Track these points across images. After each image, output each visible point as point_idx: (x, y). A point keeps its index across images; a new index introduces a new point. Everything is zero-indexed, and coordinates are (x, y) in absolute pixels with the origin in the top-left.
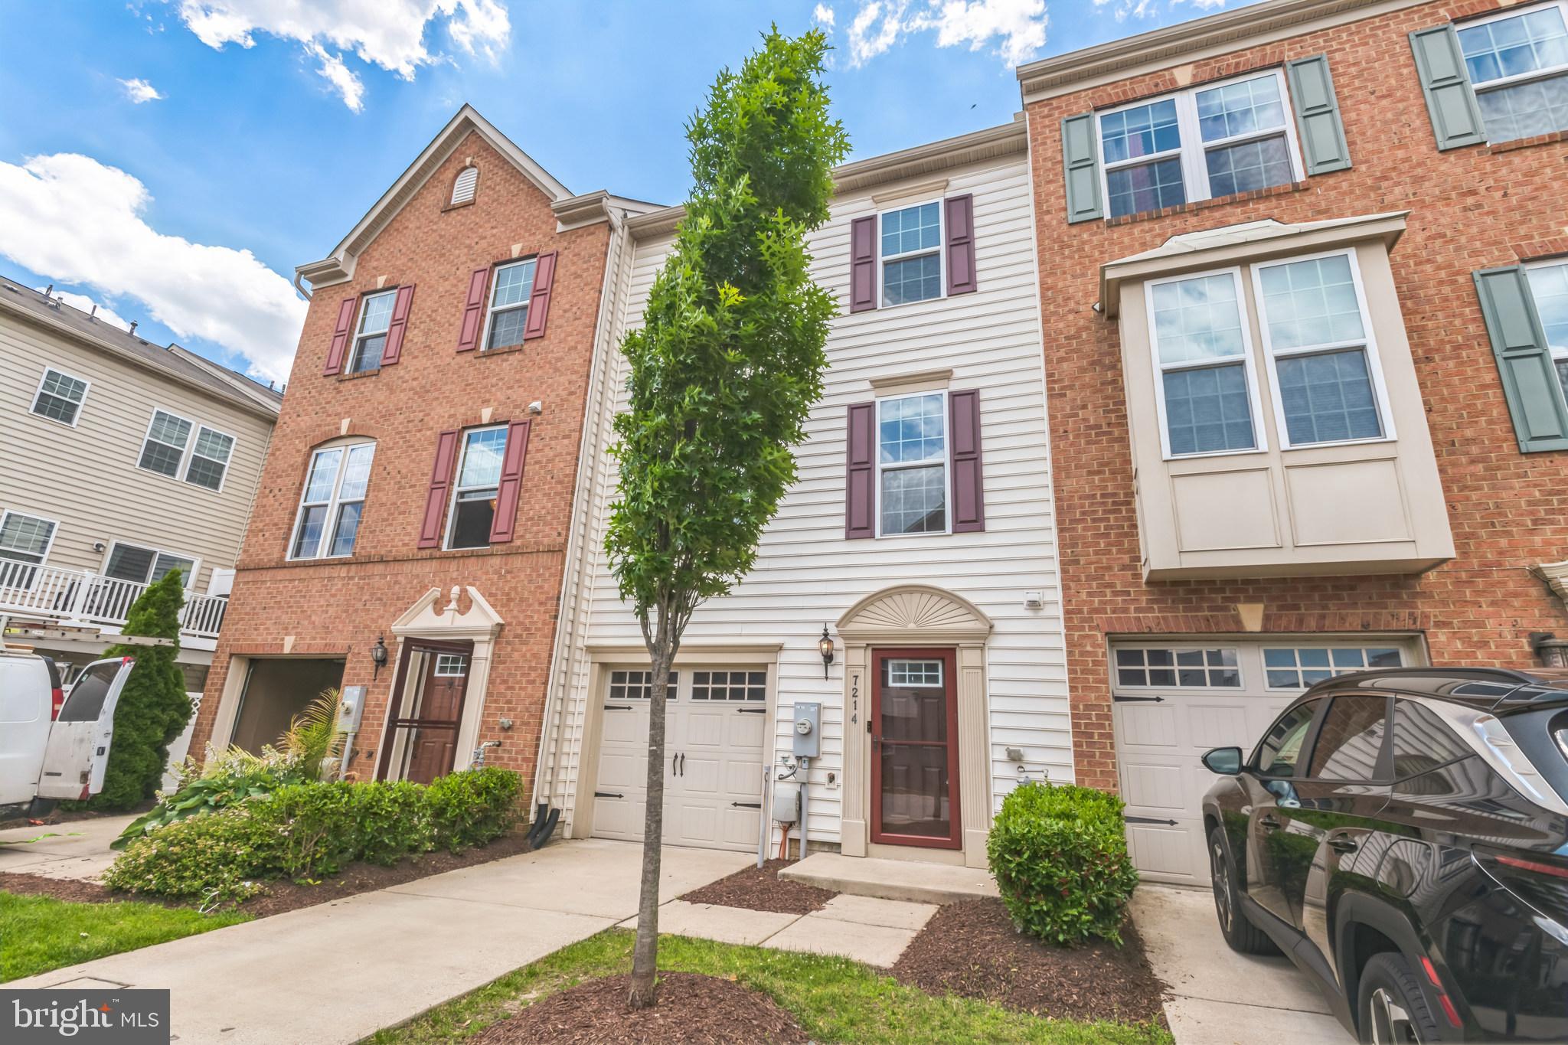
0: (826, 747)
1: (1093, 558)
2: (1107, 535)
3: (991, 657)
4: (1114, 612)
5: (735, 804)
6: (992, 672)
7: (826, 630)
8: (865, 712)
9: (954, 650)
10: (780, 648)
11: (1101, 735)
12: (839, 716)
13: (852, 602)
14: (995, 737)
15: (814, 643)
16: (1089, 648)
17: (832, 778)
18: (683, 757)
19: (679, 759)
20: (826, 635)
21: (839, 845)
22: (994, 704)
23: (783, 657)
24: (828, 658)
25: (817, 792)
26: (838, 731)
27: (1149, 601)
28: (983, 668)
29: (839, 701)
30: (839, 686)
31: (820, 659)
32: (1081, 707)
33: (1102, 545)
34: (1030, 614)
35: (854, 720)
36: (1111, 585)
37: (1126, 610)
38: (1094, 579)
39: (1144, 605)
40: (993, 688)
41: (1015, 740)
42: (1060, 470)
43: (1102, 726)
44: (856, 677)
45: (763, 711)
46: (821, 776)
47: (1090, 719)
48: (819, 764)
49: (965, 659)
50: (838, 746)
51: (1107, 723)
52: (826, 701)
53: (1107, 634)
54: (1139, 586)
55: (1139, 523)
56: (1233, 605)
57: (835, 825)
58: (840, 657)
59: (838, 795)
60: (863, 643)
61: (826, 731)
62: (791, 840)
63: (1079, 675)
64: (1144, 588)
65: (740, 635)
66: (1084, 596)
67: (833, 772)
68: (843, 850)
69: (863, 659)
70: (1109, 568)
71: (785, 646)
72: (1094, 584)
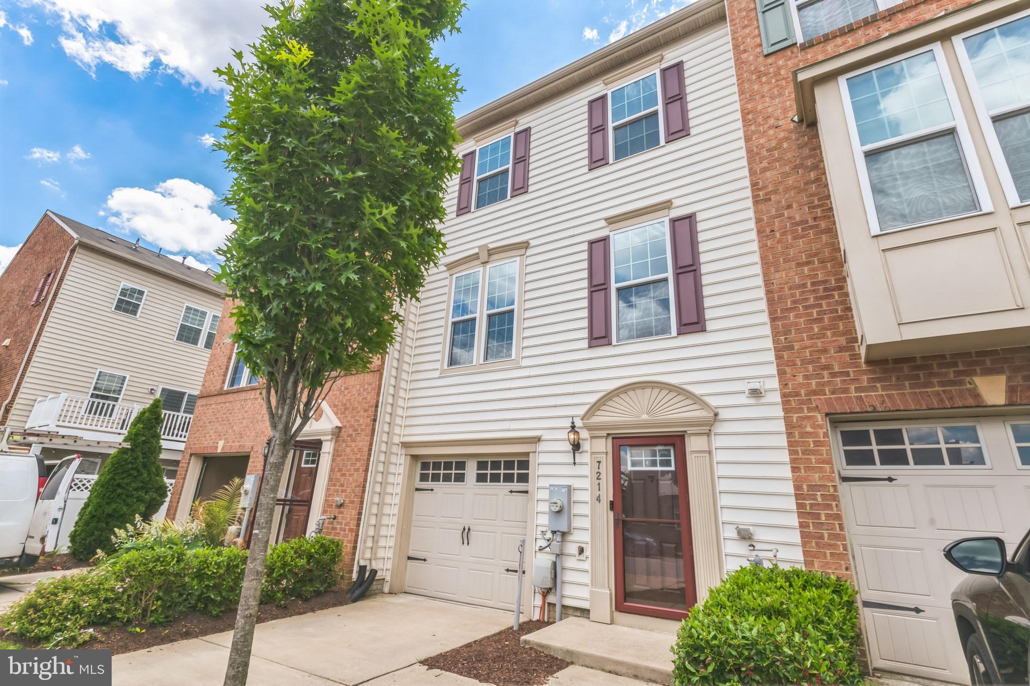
0: (577, 522)
1: (808, 343)
2: (819, 320)
3: (717, 442)
4: (833, 393)
5: (508, 570)
6: (719, 456)
7: (573, 423)
8: (608, 494)
9: (683, 436)
10: (538, 439)
11: (827, 515)
12: (586, 496)
13: (593, 399)
14: (725, 516)
15: (563, 435)
16: (809, 429)
17: (581, 551)
18: (469, 529)
19: (466, 531)
20: (573, 427)
21: (589, 611)
22: (722, 485)
23: (542, 447)
24: (576, 447)
25: (570, 563)
26: (585, 510)
27: (870, 380)
28: (710, 452)
29: (586, 483)
30: (586, 470)
31: (570, 448)
32: (805, 487)
33: (816, 330)
34: (752, 401)
35: (599, 499)
36: (827, 367)
37: (846, 391)
38: (810, 362)
39: (865, 384)
40: (720, 470)
41: (745, 519)
42: (768, 265)
43: (829, 507)
44: (599, 462)
45: (527, 492)
46: (572, 549)
47: (815, 499)
48: (571, 538)
49: (693, 444)
50: (586, 523)
51: (834, 504)
52: (576, 483)
53: (827, 415)
54: (858, 366)
55: (853, 306)
56: (968, 379)
57: (585, 593)
58: (586, 446)
59: (586, 566)
60: (604, 433)
61: (577, 509)
62: (549, 604)
63: (800, 456)
64: (864, 367)
65: (509, 430)
66: (800, 379)
67: (583, 545)
68: (591, 615)
69: (604, 446)
70: (825, 351)
71: (542, 438)
72: (810, 367)
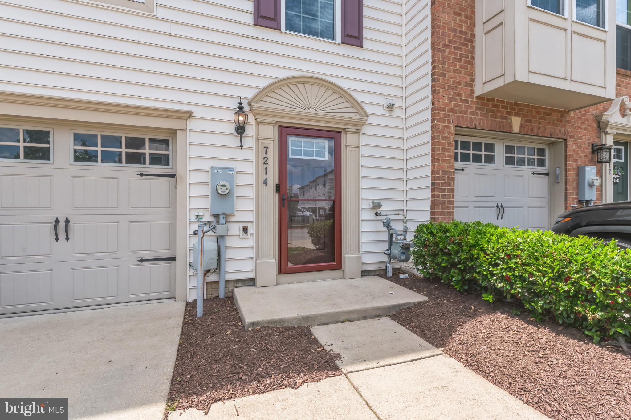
0: (240, 204)
1: (453, 74)
2: (460, 60)
3: (364, 140)
4: (460, 113)
5: (142, 261)
6: (364, 151)
7: (241, 103)
8: (273, 178)
9: (340, 132)
10: (190, 115)
11: (449, 190)
12: (251, 180)
13: (263, 83)
15: (230, 116)
16: (447, 135)
17: (245, 230)
18: (67, 221)
19: (62, 224)
20: (241, 108)
21: (253, 280)
23: (192, 125)
24: (240, 130)
25: (230, 242)
26: (250, 193)
27: (477, 108)
28: (358, 147)
29: (251, 168)
30: (250, 155)
31: (231, 129)
32: (440, 172)
33: (458, 67)
35: (265, 183)
36: (459, 95)
37: (466, 112)
38: (452, 89)
39: (474, 110)
40: (364, 162)
43: (449, 184)
44: (267, 148)
45: (173, 176)
46: (236, 229)
47: (444, 180)
48: (233, 219)
49: (348, 139)
50: (251, 205)
51: (452, 182)
52: (240, 167)
53: (456, 127)
54: (472, 98)
55: (477, 57)
56: (509, 117)
57: (250, 266)
58: (250, 130)
59: (251, 242)
60: (273, 120)
61: (239, 192)
63: (441, 152)
64: (475, 99)
65: (140, 98)
66: (446, 100)
67: (247, 225)
68: (258, 282)
69: (271, 132)
70: (459, 83)
71: (193, 115)
72: (452, 92)
